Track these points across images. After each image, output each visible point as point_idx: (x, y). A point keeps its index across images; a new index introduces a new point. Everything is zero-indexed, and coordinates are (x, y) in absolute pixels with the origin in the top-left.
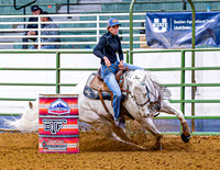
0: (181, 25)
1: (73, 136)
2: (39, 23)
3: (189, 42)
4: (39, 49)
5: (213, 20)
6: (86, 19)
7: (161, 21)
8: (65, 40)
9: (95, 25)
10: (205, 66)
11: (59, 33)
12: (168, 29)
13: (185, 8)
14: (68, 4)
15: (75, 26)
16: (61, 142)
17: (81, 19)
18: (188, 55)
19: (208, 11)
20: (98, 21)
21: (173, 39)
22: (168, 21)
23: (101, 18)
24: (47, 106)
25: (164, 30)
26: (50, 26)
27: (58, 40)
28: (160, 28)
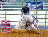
0: (34, 5)
1: (9, 29)
2: (2, 4)
3: (35, 9)
4: (2, 10)
5: (41, 4)
6: (12, 3)
7: (29, 4)
8: (7, 8)
9: (14, 5)
10: (39, 14)
11: (6, 6)
12: (31, 6)
13: (35, 1)
15: (10, 5)
16: (6, 31)
17: (11, 3)
18: (35, 12)
19: (40, 2)
20: (15, 4)
21: (32, 8)
22: (31, 4)
23: (16, 3)
24: (3, 23)
25: (30, 6)
26: (4, 5)
27: (6, 8)
28: (29, 5)
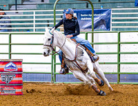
0: (85, 17)
3: (90, 27)
5: (104, 14)
6: (27, 13)
8: (14, 26)
9: (32, 17)
10: (100, 42)
11: (10, 22)
13: (87, 7)
14: (16, 5)
15: (20, 18)
16: (12, 89)
17: (24, 13)
18: (89, 35)
19: (102, 9)
20: (34, 15)
22: (77, 15)
23: (36, 13)
24: (3, 67)
26: (5, 18)
27: (10, 26)
